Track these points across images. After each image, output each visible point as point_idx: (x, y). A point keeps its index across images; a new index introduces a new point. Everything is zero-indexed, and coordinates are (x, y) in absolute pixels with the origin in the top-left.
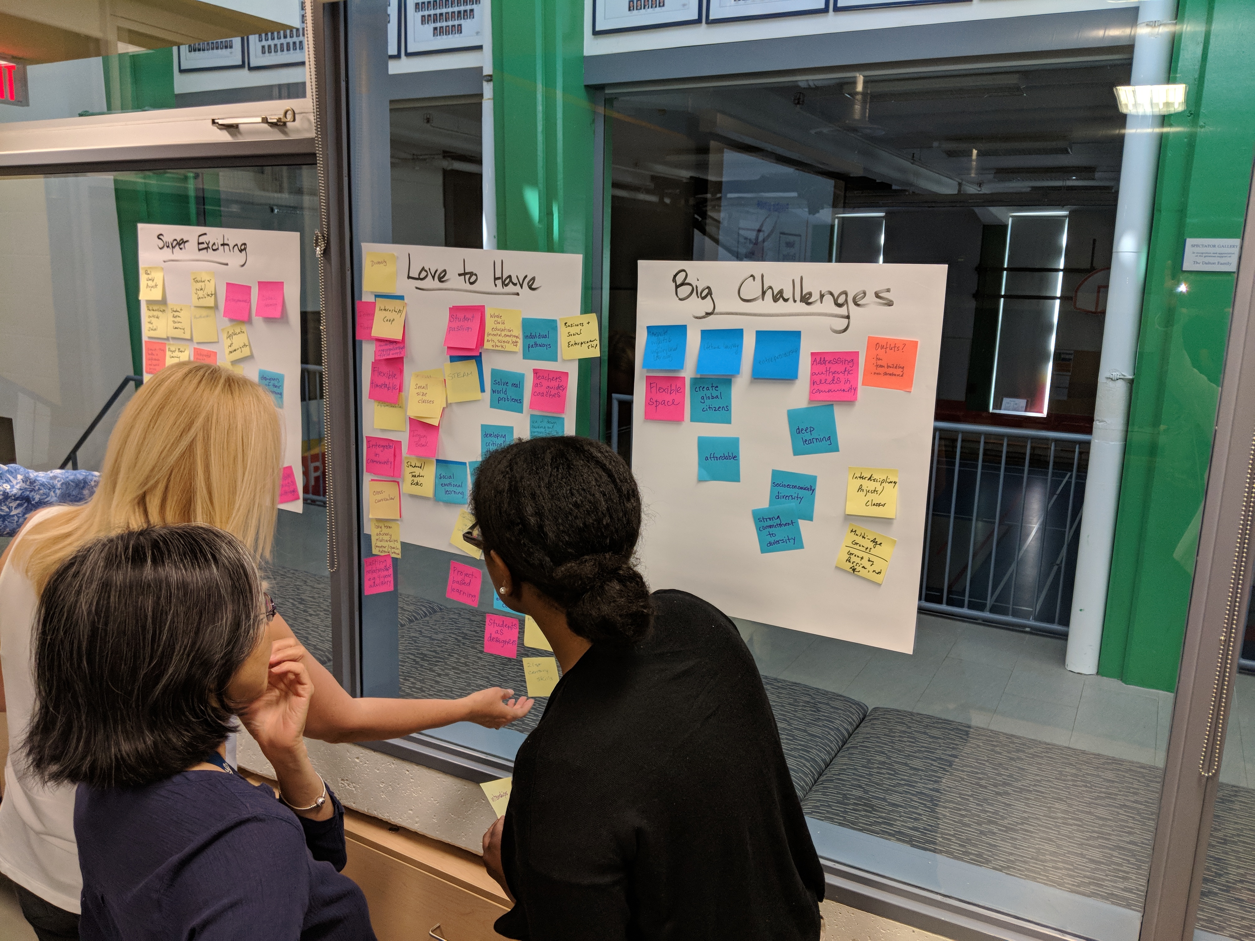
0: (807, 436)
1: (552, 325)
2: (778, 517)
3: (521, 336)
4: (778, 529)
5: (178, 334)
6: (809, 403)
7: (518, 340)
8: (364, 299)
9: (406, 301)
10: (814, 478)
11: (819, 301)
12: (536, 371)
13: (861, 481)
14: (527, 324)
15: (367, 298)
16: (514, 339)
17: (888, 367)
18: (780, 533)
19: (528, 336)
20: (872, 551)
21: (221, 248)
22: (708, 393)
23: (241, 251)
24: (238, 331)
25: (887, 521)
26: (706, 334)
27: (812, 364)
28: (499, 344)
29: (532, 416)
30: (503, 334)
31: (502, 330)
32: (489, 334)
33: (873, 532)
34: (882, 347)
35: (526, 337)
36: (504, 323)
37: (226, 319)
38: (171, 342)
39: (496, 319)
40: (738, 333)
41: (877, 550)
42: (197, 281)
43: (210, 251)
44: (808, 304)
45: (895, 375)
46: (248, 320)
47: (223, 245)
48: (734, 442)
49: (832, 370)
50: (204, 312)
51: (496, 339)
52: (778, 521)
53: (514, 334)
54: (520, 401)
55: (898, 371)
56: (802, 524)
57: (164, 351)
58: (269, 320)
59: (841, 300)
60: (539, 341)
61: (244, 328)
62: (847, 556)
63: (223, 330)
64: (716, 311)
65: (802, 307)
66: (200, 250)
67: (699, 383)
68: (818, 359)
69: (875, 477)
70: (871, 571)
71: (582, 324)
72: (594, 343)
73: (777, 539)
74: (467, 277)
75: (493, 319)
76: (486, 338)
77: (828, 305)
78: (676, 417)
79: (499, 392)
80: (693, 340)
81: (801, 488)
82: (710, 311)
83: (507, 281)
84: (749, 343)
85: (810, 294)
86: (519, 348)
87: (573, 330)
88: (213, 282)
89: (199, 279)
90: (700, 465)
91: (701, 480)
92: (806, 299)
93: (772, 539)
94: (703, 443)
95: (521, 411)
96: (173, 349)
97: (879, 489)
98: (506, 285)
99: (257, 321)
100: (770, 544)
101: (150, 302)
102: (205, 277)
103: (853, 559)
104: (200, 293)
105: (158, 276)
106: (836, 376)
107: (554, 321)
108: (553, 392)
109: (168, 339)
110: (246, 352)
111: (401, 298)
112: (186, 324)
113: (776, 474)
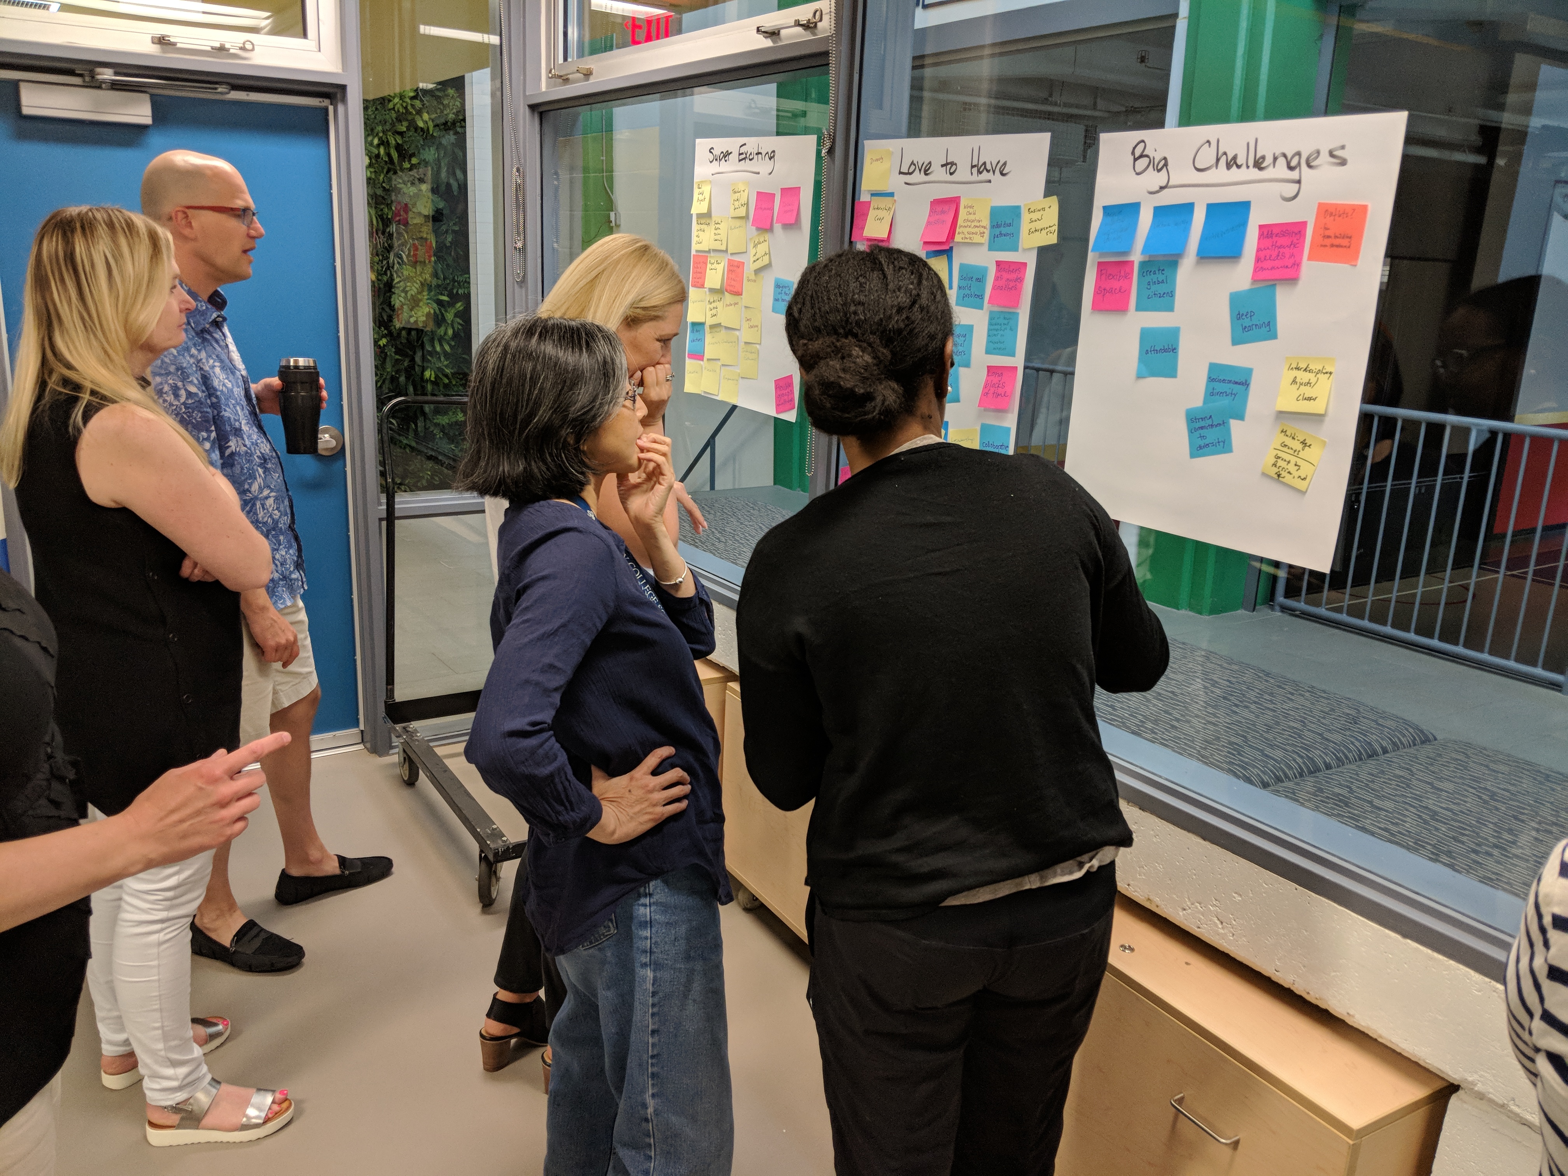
0: (1247, 322)
1: (1015, 211)
2: (1211, 417)
3: (988, 227)
4: (1210, 430)
5: (717, 246)
6: (1252, 284)
7: (985, 230)
8: (862, 199)
9: (895, 198)
10: (1249, 371)
11: (1272, 166)
12: (998, 263)
13: (1295, 373)
14: (995, 212)
15: (864, 197)
16: (982, 230)
17: (1336, 237)
18: (1211, 435)
19: (995, 225)
20: (1301, 455)
21: (756, 157)
22: (1154, 278)
23: (770, 159)
24: (762, 240)
25: (1318, 418)
26: (1159, 211)
27: (1259, 239)
28: (968, 236)
29: (991, 312)
30: (973, 224)
31: (973, 221)
32: (961, 226)
33: (1303, 430)
34: (1331, 214)
35: (992, 227)
36: (974, 214)
37: (754, 228)
38: (712, 254)
39: (969, 209)
40: (1188, 208)
41: (1306, 453)
42: (735, 192)
43: (747, 160)
44: (1261, 169)
45: (1342, 247)
46: (770, 229)
47: (758, 154)
48: (1174, 333)
49: (1278, 244)
50: (738, 223)
51: (966, 230)
52: (1209, 422)
53: (982, 224)
54: (981, 297)
55: (1345, 242)
56: (1234, 424)
57: (706, 264)
58: (787, 226)
59: (1294, 163)
60: (1004, 230)
61: (767, 236)
62: (1273, 460)
63: (751, 239)
64: (1170, 183)
65: (1254, 173)
66: (740, 161)
67: (1148, 266)
68: (1266, 231)
69: (1311, 367)
70: (1296, 477)
71: (1044, 209)
72: (1052, 229)
73: (1207, 441)
74: (949, 167)
75: (966, 210)
76: (958, 230)
77: (1281, 170)
78: (1121, 307)
79: (964, 288)
80: (1146, 218)
81: (1236, 383)
82: (1164, 184)
83: (981, 168)
84: (1199, 216)
85: (1263, 158)
86: (985, 239)
87: (1034, 216)
88: (746, 192)
89: (736, 190)
90: (1141, 360)
91: (1140, 377)
92: (1258, 164)
93: (1202, 442)
94: (1145, 334)
95: (981, 308)
96: (712, 261)
97: (1313, 380)
98: (981, 173)
99: (777, 227)
100: (1200, 447)
101: (700, 216)
102: (741, 187)
103: (1280, 463)
104: (736, 203)
105: (706, 189)
106: (1282, 250)
107: (1018, 207)
108: (1012, 284)
109: (709, 251)
110: (766, 260)
111: (892, 195)
112: (723, 237)
113: (1213, 367)
